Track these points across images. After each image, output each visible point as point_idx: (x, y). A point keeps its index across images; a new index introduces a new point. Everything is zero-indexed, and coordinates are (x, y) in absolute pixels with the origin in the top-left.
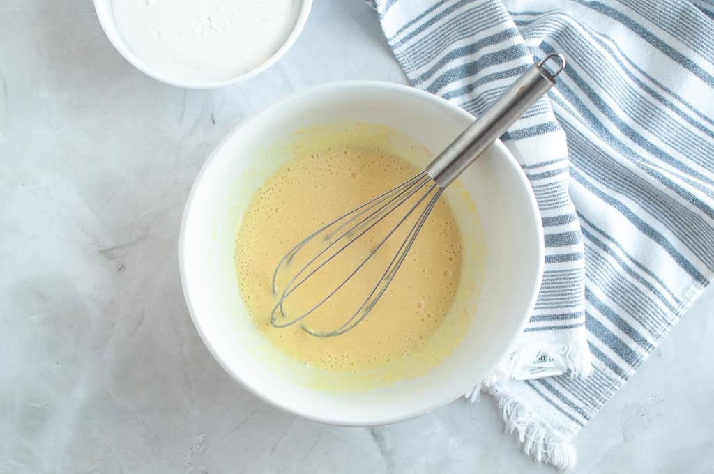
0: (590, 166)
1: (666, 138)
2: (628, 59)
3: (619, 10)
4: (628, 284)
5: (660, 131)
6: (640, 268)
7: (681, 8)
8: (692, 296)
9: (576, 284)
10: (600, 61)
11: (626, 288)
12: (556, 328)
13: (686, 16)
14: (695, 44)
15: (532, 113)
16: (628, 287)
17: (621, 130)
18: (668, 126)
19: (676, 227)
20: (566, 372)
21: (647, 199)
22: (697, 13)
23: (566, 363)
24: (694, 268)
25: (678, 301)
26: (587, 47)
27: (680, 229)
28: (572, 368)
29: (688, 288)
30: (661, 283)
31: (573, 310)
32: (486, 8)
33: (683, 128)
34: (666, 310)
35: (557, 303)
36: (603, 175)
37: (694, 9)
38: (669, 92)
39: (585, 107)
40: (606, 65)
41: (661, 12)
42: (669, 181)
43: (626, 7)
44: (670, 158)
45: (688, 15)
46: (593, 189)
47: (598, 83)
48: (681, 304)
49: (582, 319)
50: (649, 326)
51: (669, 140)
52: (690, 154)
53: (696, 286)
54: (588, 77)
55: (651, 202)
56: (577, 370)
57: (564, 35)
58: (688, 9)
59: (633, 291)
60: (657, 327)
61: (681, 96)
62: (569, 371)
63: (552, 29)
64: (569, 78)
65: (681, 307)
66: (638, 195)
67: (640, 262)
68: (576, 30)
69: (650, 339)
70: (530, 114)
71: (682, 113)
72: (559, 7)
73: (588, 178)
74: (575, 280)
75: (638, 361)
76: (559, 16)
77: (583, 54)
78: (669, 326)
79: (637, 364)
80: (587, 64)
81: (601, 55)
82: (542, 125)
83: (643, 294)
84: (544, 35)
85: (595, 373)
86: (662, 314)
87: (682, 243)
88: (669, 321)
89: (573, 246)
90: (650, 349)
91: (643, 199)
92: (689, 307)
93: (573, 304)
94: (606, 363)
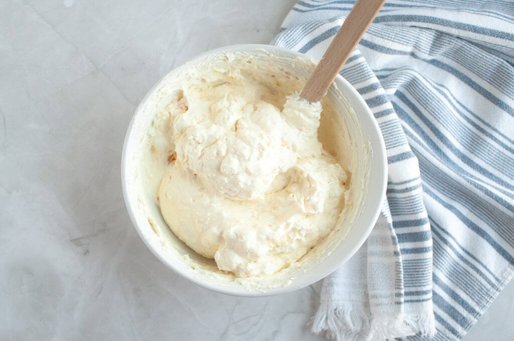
0: (433, 180)
1: (487, 160)
2: (458, 102)
3: (452, 66)
4: (460, 268)
5: (483, 155)
6: (470, 257)
7: (497, 64)
8: (508, 276)
9: (427, 269)
10: (439, 104)
11: (459, 270)
12: (411, 301)
13: (502, 70)
14: (508, 91)
15: (394, 145)
16: (461, 270)
17: (455, 154)
18: (489, 151)
19: (496, 226)
20: (418, 333)
21: (475, 205)
22: (510, 69)
23: (419, 327)
24: (510, 255)
25: (497, 280)
26: (429, 94)
27: (499, 227)
28: (422, 331)
29: (505, 270)
30: (485, 267)
31: (424, 289)
32: (357, 68)
33: (500, 152)
34: (489, 287)
35: (413, 283)
36: (443, 187)
37: (507, 65)
38: (490, 126)
39: (429, 137)
40: (443, 106)
41: (483, 67)
42: (491, 192)
43: (456, 63)
44: (491, 174)
45: (502, 69)
46: (436, 198)
47: (438, 120)
48: (500, 282)
49: (430, 295)
50: (476, 298)
51: (490, 161)
52: (505, 171)
53: (511, 268)
54: (430, 116)
55: (477, 207)
56: (426, 332)
57: (412, 85)
58: (502, 66)
59: (464, 273)
60: (482, 300)
61: (498, 129)
62: (420, 333)
63: (403, 81)
64: (416, 116)
65: (500, 284)
66: (468, 202)
67: (470, 252)
68: (421, 82)
69: (477, 309)
70: (392, 146)
71: (499, 141)
72: (408, 64)
73: (432, 190)
74: (426, 267)
75: (468, 325)
76: (408, 71)
77: (427, 99)
78: (492, 299)
79: (468, 327)
80: (429, 106)
81: (439, 99)
82: (401, 154)
83: (472, 275)
84: (398, 86)
85: (438, 333)
86: (485, 290)
87: (500, 237)
88: (491, 295)
89: (425, 242)
90: (478, 316)
91: (472, 205)
92: (506, 284)
93: (424, 284)
94: (446, 327)
